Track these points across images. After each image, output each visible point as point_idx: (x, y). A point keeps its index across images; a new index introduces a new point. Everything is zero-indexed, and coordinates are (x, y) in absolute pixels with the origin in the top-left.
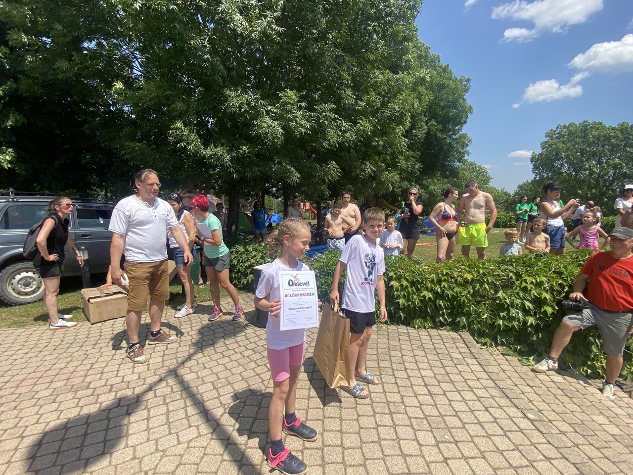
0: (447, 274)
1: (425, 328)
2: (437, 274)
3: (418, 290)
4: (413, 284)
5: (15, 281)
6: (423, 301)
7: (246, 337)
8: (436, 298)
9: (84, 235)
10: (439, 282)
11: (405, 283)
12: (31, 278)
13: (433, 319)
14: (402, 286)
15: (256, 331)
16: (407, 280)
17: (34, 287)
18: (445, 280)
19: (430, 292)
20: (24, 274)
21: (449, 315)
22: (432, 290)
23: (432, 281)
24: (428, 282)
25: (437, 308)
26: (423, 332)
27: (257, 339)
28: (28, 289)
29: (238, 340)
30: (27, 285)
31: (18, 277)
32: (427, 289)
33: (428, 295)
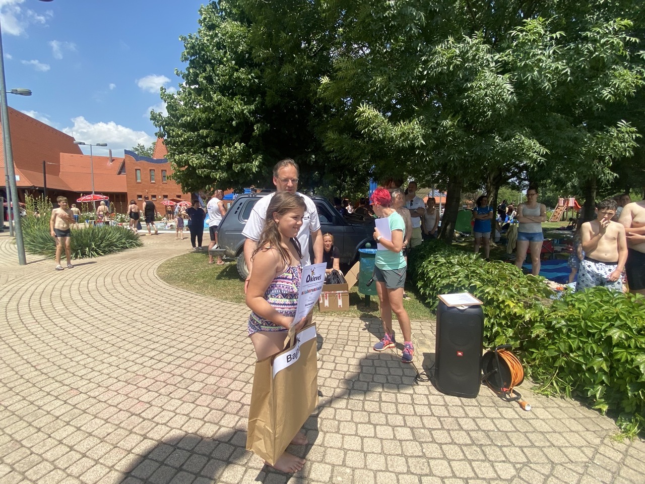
7: (413, 399)
15: (431, 394)
27: (426, 410)
29: (399, 401)
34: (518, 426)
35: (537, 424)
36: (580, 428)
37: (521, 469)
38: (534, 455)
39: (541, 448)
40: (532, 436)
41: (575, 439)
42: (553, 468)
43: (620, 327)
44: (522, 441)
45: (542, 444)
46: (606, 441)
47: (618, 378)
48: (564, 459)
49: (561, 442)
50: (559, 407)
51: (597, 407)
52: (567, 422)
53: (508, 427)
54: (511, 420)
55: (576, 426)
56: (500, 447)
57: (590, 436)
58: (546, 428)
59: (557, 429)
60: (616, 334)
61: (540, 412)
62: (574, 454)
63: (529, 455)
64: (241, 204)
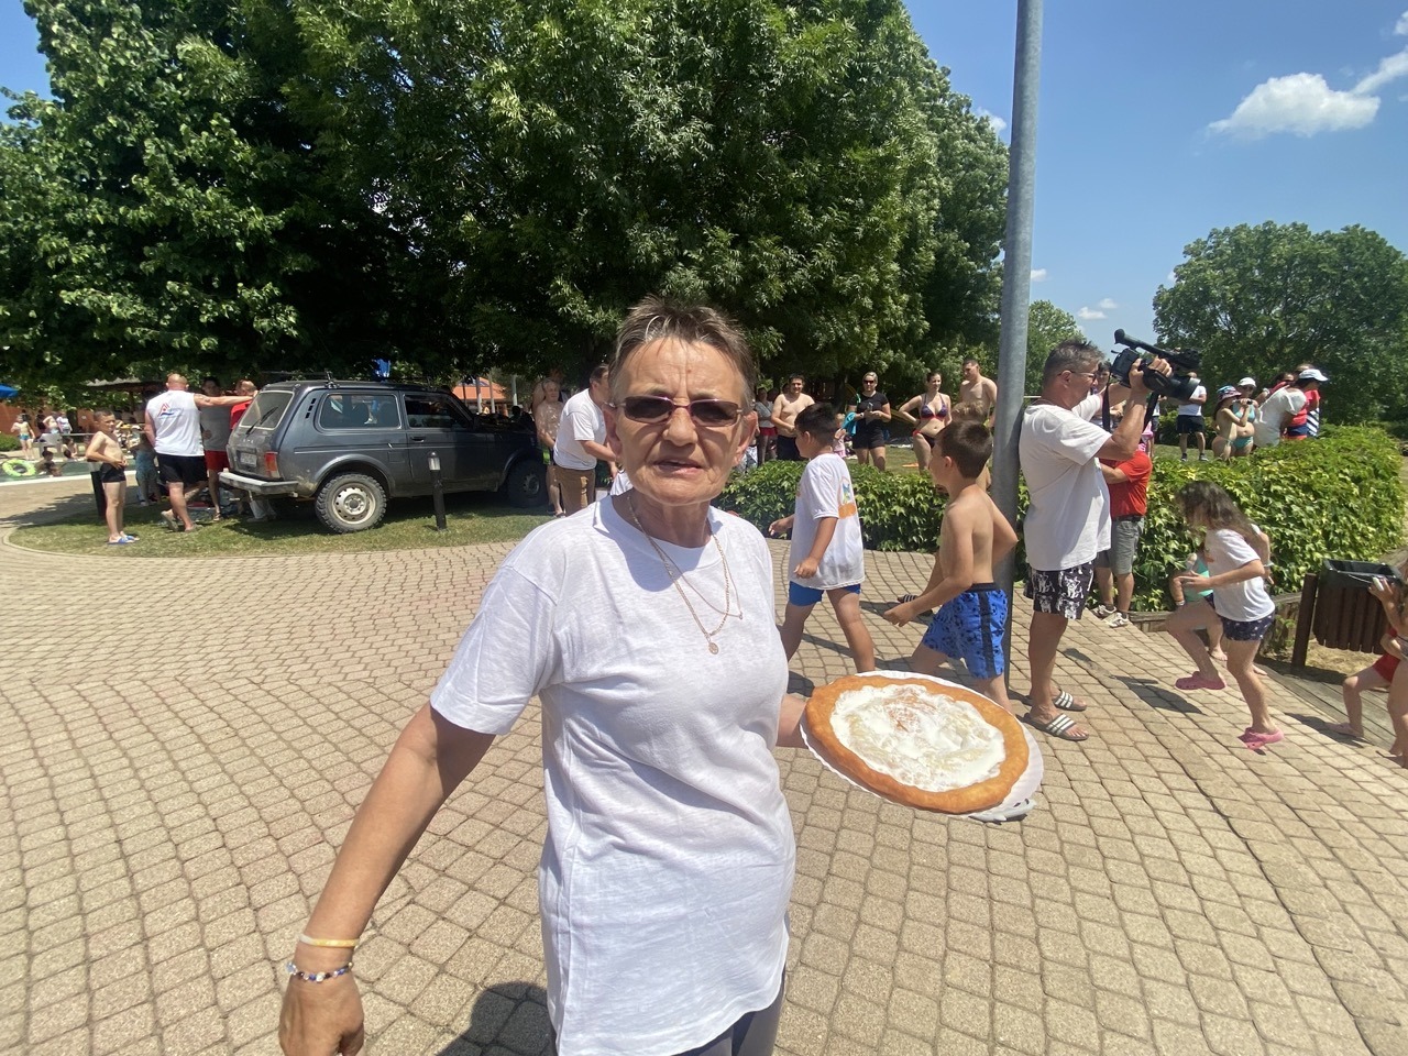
0: (923, 484)
1: (895, 550)
2: (912, 483)
3: (888, 505)
4: (881, 497)
5: (340, 500)
6: (893, 517)
8: (909, 513)
9: (418, 439)
10: (914, 493)
11: (871, 496)
12: (359, 496)
13: (905, 539)
14: (867, 500)
16: (875, 494)
17: (362, 509)
18: (920, 491)
20: (350, 491)
21: (924, 534)
22: (903, 505)
23: (905, 493)
24: (900, 494)
25: (911, 527)
26: (892, 556)
28: (356, 512)
30: (354, 506)
31: (344, 494)
32: (899, 503)
33: (899, 510)
64: (314, 401)
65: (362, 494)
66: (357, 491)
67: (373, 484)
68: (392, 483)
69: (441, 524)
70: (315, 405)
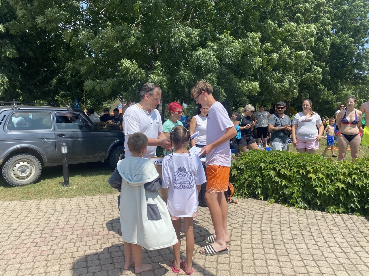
0: (357, 169)
1: (338, 213)
2: (348, 169)
3: (332, 181)
4: (327, 176)
5: (16, 168)
6: (337, 189)
8: (347, 188)
9: (61, 135)
10: (350, 174)
11: (321, 176)
12: (26, 166)
13: (345, 206)
14: (318, 178)
16: (323, 174)
17: (28, 173)
18: (355, 174)
19: (343, 183)
20: (21, 164)
21: (359, 202)
23: (344, 174)
24: (341, 175)
25: (349, 197)
26: (336, 216)
28: (24, 175)
30: (23, 171)
31: (18, 165)
32: (340, 181)
33: (341, 186)
34: (238, 209)
35: (243, 207)
36: (257, 204)
37: (244, 218)
38: (246, 214)
39: (248, 212)
40: (244, 210)
41: (256, 207)
42: (254, 216)
43: (263, 162)
44: (241, 212)
45: (247, 211)
46: (266, 206)
47: (265, 183)
48: (256, 213)
49: (253, 209)
50: (248, 201)
51: (260, 198)
52: (252, 204)
53: (234, 210)
54: (234, 208)
55: (255, 205)
56: (235, 215)
57: (261, 206)
58: (247, 207)
59: (250, 206)
60: (262, 165)
61: (242, 204)
62: (258, 211)
63: (245, 215)
64: (5, 116)
65: (29, 165)
66: (25, 163)
67: (35, 160)
68: (45, 159)
69: (66, 183)
70: (5, 118)
